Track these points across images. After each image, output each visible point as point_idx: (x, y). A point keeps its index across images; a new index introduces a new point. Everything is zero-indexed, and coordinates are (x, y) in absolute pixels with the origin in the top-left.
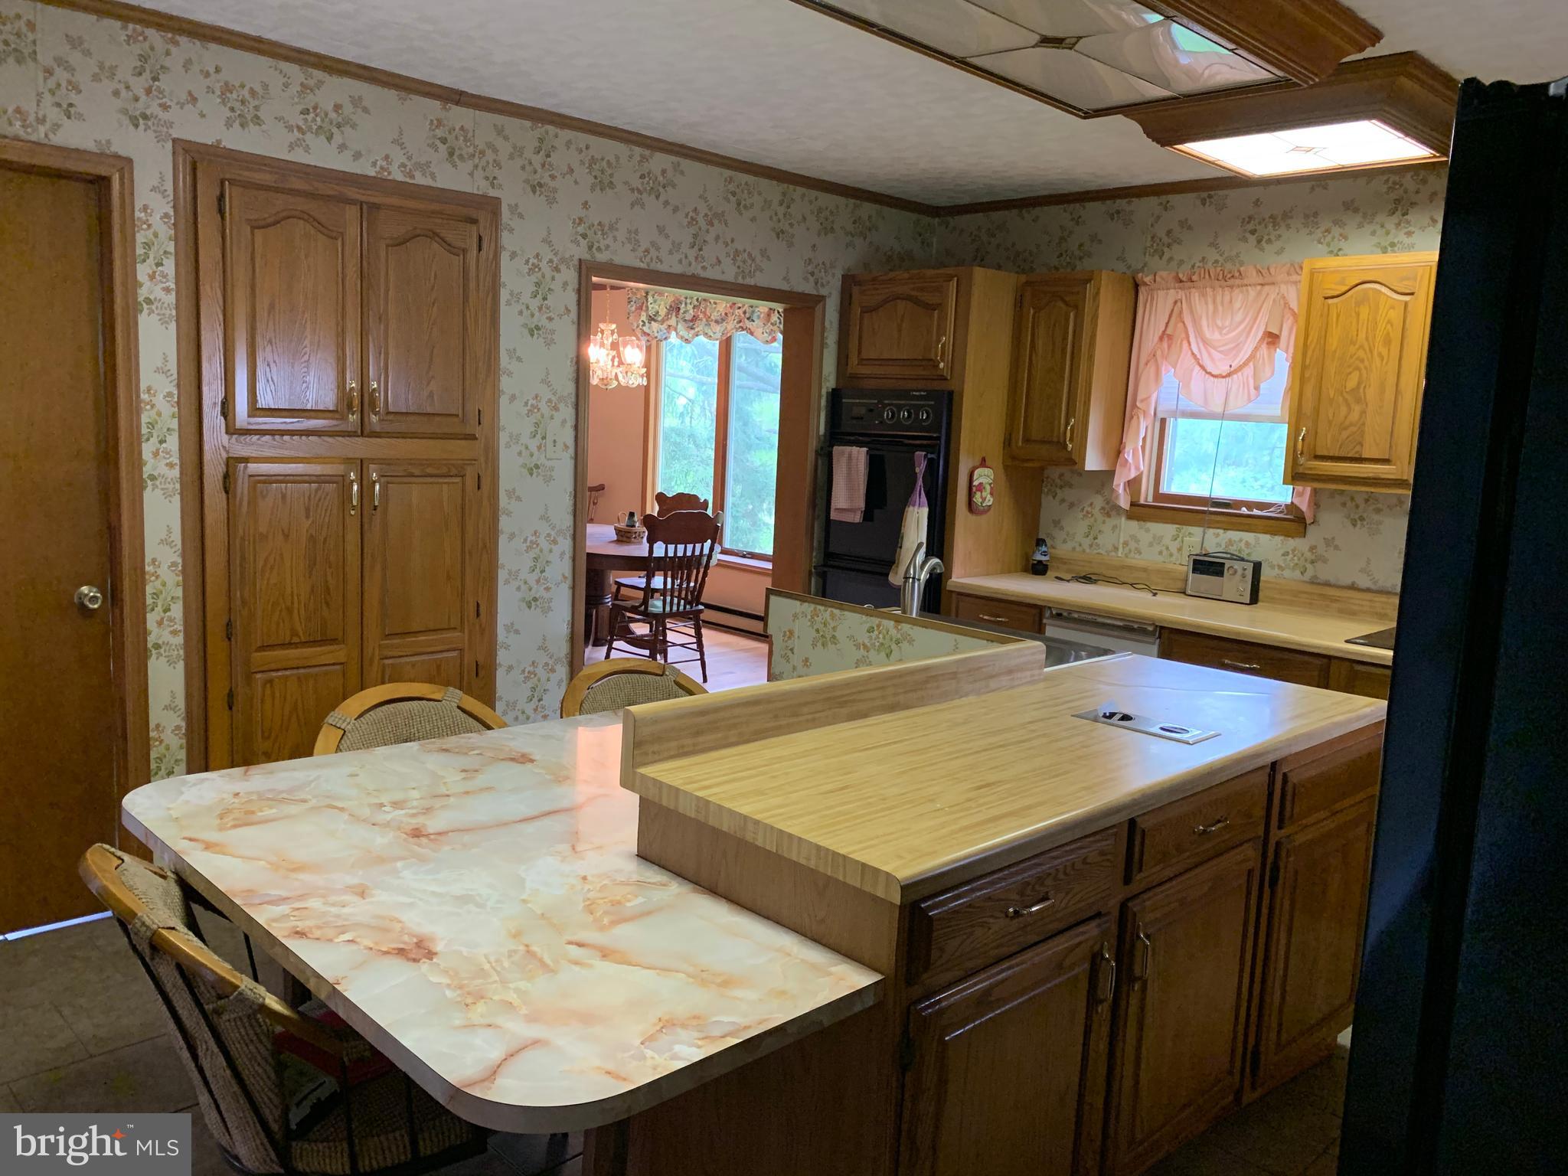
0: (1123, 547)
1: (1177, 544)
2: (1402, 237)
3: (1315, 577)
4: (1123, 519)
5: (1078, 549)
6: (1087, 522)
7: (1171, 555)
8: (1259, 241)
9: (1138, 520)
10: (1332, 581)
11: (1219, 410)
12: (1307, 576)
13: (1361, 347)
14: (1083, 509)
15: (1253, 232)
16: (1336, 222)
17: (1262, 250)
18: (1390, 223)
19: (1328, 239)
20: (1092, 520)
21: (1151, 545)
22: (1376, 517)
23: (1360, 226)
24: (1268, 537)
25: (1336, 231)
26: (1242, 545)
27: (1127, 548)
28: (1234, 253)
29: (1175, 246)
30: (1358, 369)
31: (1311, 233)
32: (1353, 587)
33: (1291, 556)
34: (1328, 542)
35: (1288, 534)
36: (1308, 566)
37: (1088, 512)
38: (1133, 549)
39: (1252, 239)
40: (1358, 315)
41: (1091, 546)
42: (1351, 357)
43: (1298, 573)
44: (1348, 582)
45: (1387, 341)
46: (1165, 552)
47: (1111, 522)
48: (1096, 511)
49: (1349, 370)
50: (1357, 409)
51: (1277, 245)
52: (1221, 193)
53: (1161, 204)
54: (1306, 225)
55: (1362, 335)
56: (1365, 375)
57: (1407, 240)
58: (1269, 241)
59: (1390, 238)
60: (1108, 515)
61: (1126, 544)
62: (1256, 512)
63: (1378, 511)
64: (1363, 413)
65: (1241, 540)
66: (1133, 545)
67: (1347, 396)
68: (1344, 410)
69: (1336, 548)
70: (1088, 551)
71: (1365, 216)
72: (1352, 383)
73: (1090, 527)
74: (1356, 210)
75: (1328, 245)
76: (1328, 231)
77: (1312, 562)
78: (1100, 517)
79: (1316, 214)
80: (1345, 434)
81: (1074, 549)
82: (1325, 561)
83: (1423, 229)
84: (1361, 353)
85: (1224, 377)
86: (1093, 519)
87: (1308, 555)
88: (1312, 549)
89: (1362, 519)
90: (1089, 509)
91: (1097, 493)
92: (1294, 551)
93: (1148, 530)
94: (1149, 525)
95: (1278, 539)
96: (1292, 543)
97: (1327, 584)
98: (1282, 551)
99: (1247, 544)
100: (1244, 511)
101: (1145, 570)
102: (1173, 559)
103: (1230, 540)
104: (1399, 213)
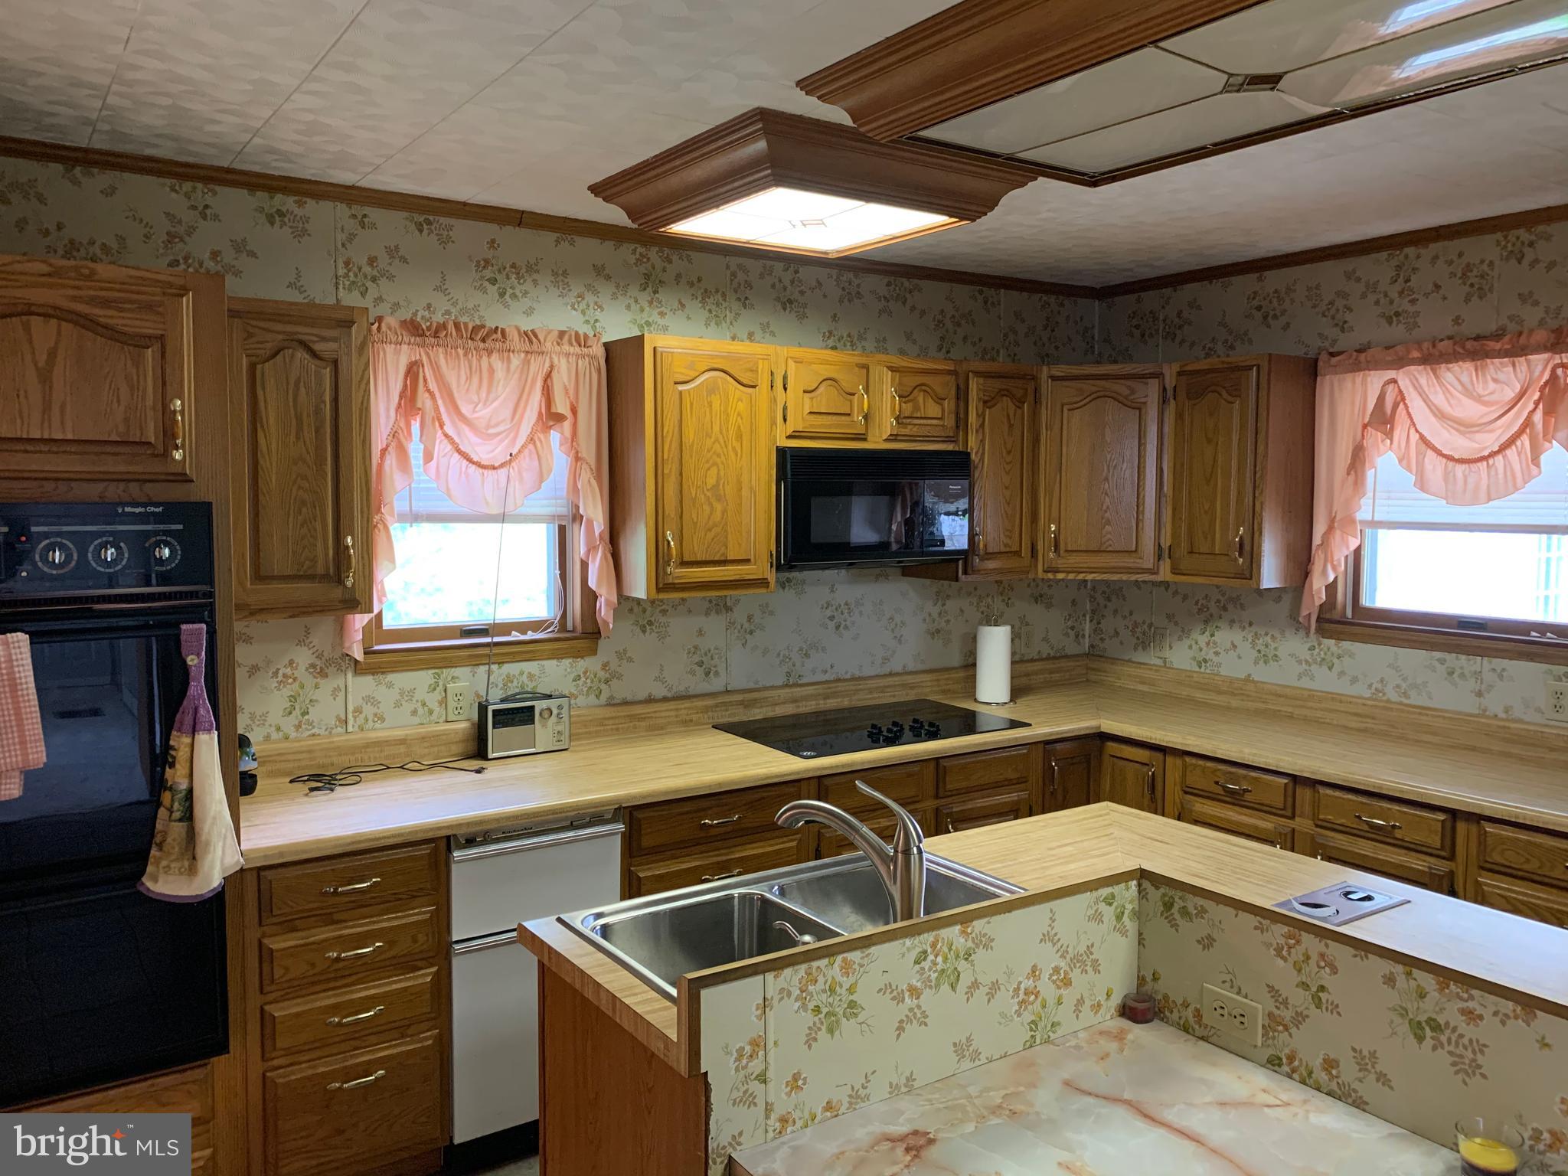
0: (355, 717)
1: (438, 695)
2: (655, 317)
3: (612, 697)
4: (350, 675)
5: (275, 736)
6: (286, 692)
7: (431, 712)
8: (502, 295)
9: (373, 674)
10: (629, 698)
11: (495, 510)
12: (603, 698)
13: (717, 440)
14: (276, 674)
15: (493, 281)
16: (589, 287)
17: (507, 306)
18: (644, 297)
19: (583, 305)
20: (296, 686)
21: (398, 704)
22: (663, 620)
23: (614, 297)
24: (554, 662)
25: (590, 298)
26: (524, 678)
27: (362, 716)
28: (470, 305)
29: (383, 281)
30: (715, 464)
31: (562, 296)
32: (650, 700)
33: (583, 679)
34: (621, 655)
35: (578, 655)
36: (603, 686)
37: (285, 676)
38: (371, 718)
39: (493, 290)
40: (710, 404)
41: (298, 727)
42: (708, 451)
43: (592, 697)
44: (642, 695)
45: (740, 437)
46: (420, 711)
47: (327, 685)
48: (301, 672)
49: (707, 466)
50: (719, 507)
51: (526, 303)
52: (444, 220)
53: (354, 216)
54: (556, 284)
55: (716, 428)
56: (722, 473)
57: (661, 322)
58: (514, 296)
59: (645, 315)
60: (323, 674)
61: (358, 710)
62: (530, 636)
63: (664, 612)
64: (724, 511)
65: (522, 673)
66: (368, 710)
67: (709, 494)
68: (706, 508)
69: (630, 660)
70: (293, 735)
71: (617, 287)
72: (711, 481)
73: (293, 698)
74: (608, 278)
75: (583, 313)
76: (581, 296)
77: (607, 682)
78: (309, 681)
79: (565, 273)
80: (710, 535)
81: (267, 738)
82: (620, 677)
83: (673, 311)
84: (717, 447)
85: (494, 468)
86: (297, 684)
87: (602, 674)
88: (605, 666)
89: (650, 623)
90: (288, 671)
91: (300, 643)
92: (585, 673)
93: (390, 685)
94: (391, 677)
95: (567, 662)
96: (582, 664)
97: (625, 703)
98: (572, 676)
99: (531, 676)
100: (515, 636)
101: (402, 741)
102: (434, 717)
103: (508, 676)
104: (649, 289)
